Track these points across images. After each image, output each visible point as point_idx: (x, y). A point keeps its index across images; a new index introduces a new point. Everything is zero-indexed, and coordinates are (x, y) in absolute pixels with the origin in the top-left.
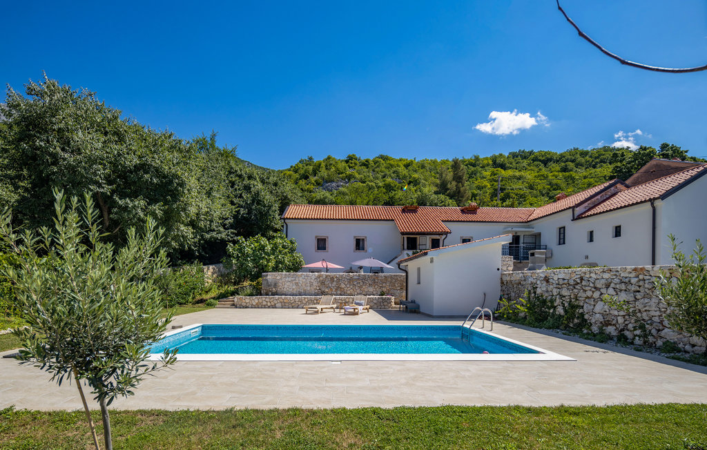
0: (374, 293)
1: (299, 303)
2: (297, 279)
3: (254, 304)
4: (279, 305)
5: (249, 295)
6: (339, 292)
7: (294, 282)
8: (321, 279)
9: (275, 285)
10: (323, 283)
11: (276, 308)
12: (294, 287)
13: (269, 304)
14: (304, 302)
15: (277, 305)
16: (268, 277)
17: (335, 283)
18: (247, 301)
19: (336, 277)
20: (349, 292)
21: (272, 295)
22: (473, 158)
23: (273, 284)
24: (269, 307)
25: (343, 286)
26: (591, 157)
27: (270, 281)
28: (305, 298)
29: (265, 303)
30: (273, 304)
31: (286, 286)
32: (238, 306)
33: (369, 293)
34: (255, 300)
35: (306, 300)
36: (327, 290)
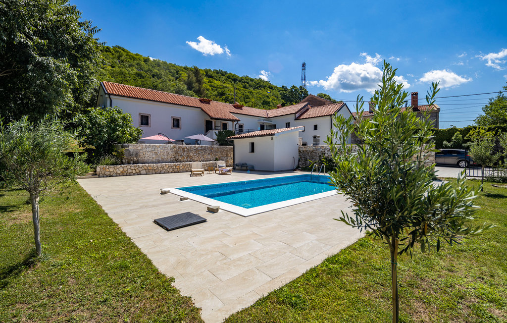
0: (212, 159)
1: (161, 169)
2: (156, 149)
3: (119, 172)
4: (144, 172)
5: (113, 164)
6: (189, 160)
7: (153, 152)
8: (175, 149)
9: (137, 155)
10: (176, 152)
11: (141, 175)
12: (154, 156)
13: (134, 172)
14: (166, 168)
15: (142, 172)
16: (130, 148)
17: (186, 153)
18: (111, 170)
19: (186, 148)
20: (196, 159)
21: (133, 164)
22: (193, 68)
23: (134, 154)
24: (134, 175)
25: (192, 155)
26: (255, 82)
27: (131, 151)
28: (166, 165)
29: (130, 171)
30: (137, 171)
31: (146, 155)
32: (101, 175)
33: (208, 159)
34: (120, 168)
35: (167, 166)
36: (180, 158)
